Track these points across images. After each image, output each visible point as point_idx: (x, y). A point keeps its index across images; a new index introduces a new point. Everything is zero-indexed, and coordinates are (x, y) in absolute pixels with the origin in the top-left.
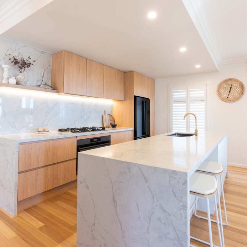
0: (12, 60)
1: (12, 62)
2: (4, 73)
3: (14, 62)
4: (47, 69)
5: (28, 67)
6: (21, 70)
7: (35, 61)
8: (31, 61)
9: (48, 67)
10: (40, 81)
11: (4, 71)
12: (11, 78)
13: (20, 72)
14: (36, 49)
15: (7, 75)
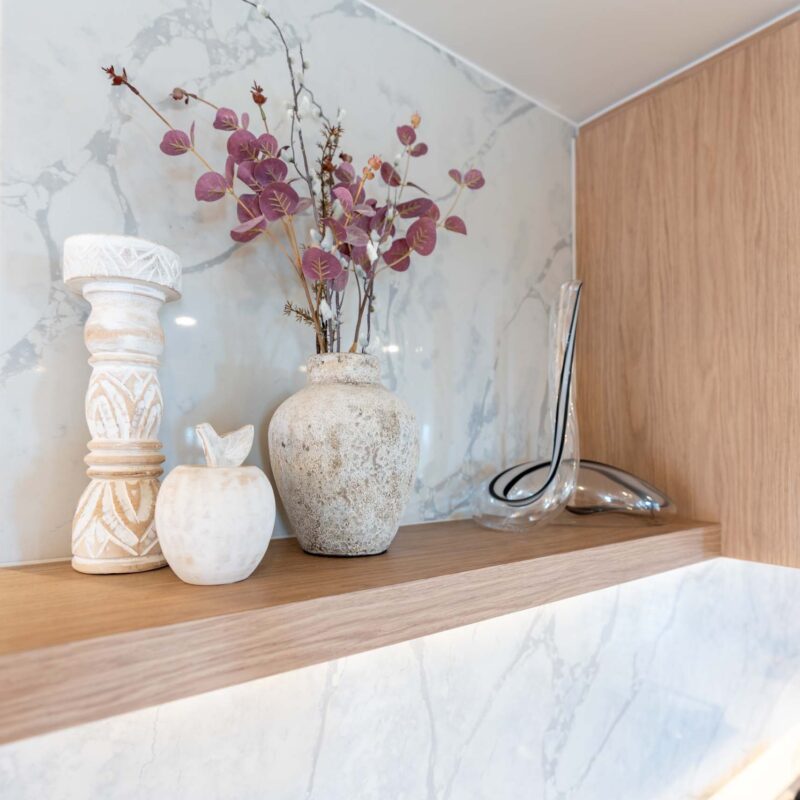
0: (211, 153)
1: (208, 190)
2: (98, 369)
3: (241, 188)
4: (542, 277)
5: (403, 266)
6: (327, 311)
7: (476, 181)
8: (426, 178)
9: (549, 263)
10: (494, 412)
11: (92, 344)
12: (195, 457)
13: (310, 332)
14: (451, 59)
15: (134, 413)
